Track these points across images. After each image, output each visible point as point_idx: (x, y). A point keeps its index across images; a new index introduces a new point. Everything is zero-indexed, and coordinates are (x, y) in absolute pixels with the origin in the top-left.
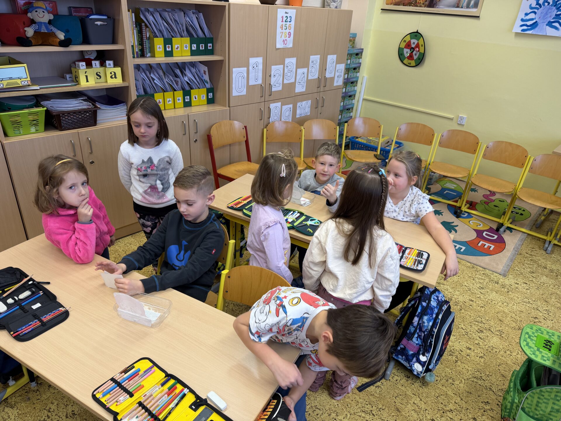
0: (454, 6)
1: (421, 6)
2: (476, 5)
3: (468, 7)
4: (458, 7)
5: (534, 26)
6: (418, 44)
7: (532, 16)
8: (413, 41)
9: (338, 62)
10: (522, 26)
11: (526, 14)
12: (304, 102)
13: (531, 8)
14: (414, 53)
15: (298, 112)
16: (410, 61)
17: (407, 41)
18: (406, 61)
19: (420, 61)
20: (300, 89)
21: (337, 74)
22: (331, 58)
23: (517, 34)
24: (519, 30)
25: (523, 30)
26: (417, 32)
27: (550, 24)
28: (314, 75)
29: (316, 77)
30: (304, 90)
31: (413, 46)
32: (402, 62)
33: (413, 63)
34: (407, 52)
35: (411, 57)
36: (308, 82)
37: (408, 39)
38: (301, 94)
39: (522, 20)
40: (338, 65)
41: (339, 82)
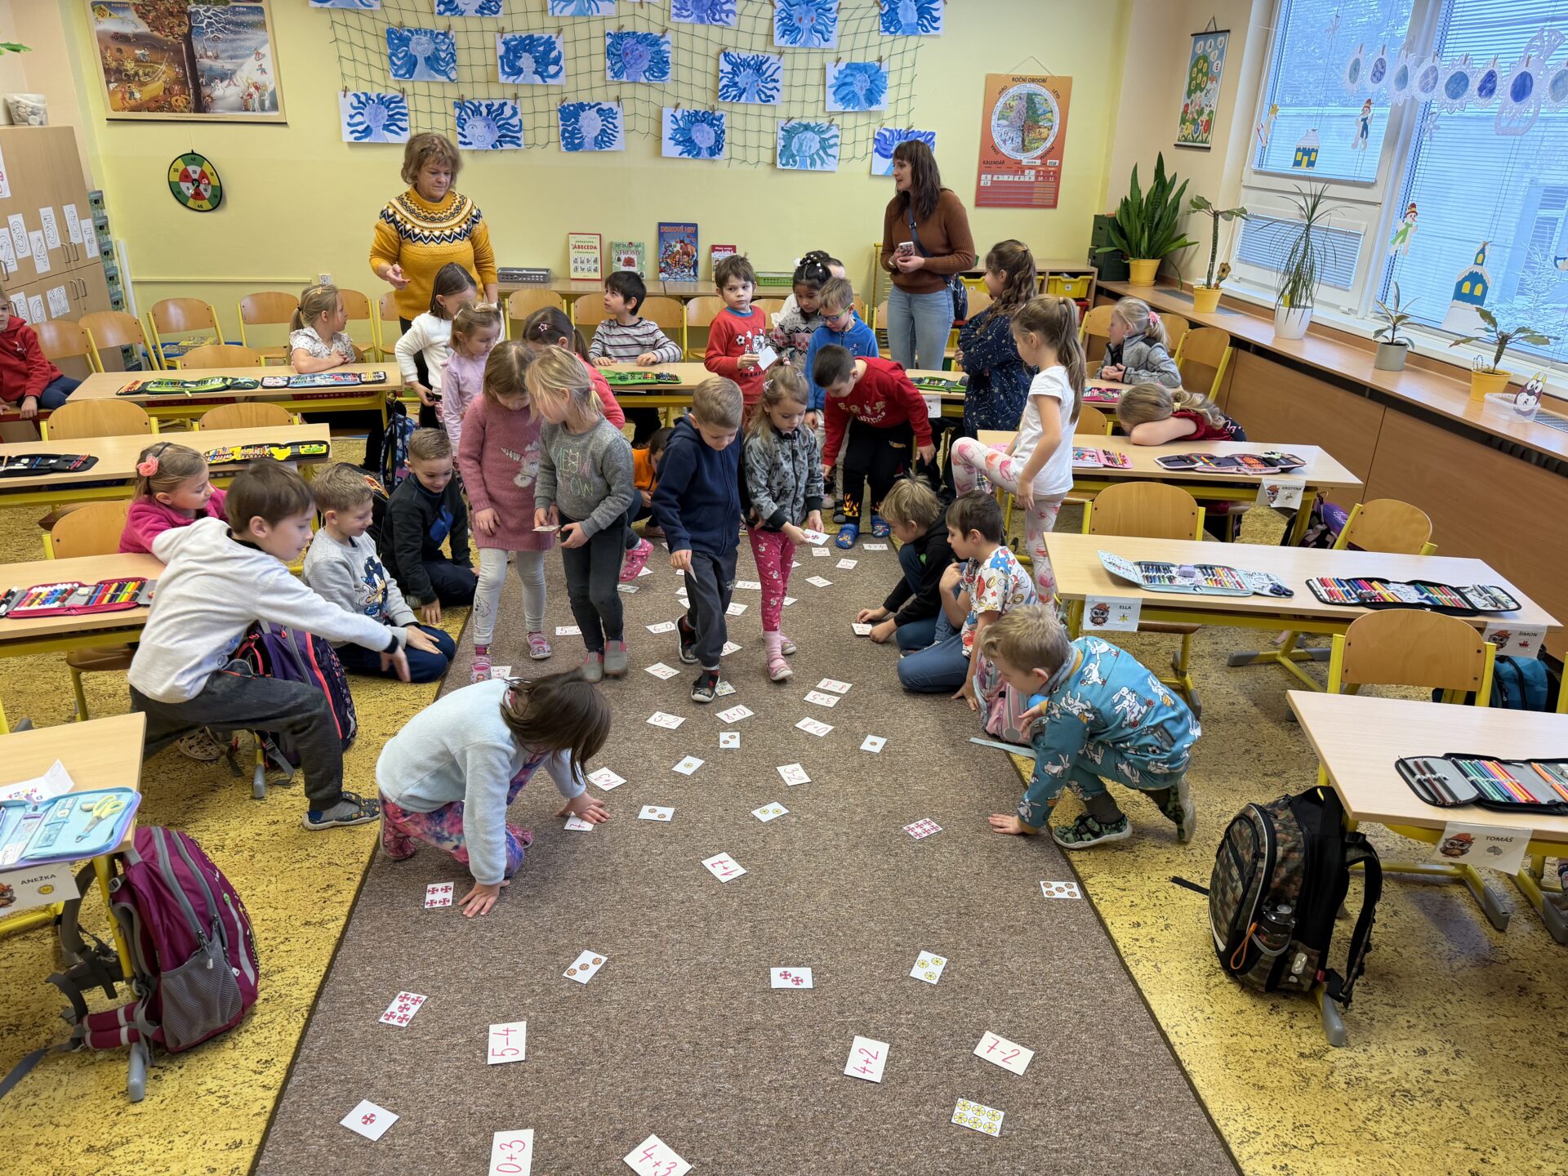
0: (240, 110)
1: (182, 112)
2: (274, 106)
3: (263, 109)
4: (247, 110)
5: (367, 131)
6: (202, 172)
7: (359, 118)
8: (191, 168)
9: (82, 216)
10: (352, 132)
11: (352, 117)
12: (56, 290)
13: (355, 108)
14: (202, 187)
15: (52, 308)
16: (199, 202)
17: (180, 170)
18: (191, 203)
19: (218, 199)
20: (42, 267)
21: (87, 238)
22: (70, 210)
23: (350, 144)
24: (351, 138)
25: (356, 138)
26: (193, 153)
27: (386, 127)
28: (55, 242)
29: (58, 244)
30: (48, 268)
31: (195, 176)
32: (185, 205)
33: (206, 205)
34: (188, 189)
35: (198, 195)
36: (50, 253)
37: (180, 165)
38: (46, 276)
39: (349, 124)
40: (82, 222)
41: (93, 252)
